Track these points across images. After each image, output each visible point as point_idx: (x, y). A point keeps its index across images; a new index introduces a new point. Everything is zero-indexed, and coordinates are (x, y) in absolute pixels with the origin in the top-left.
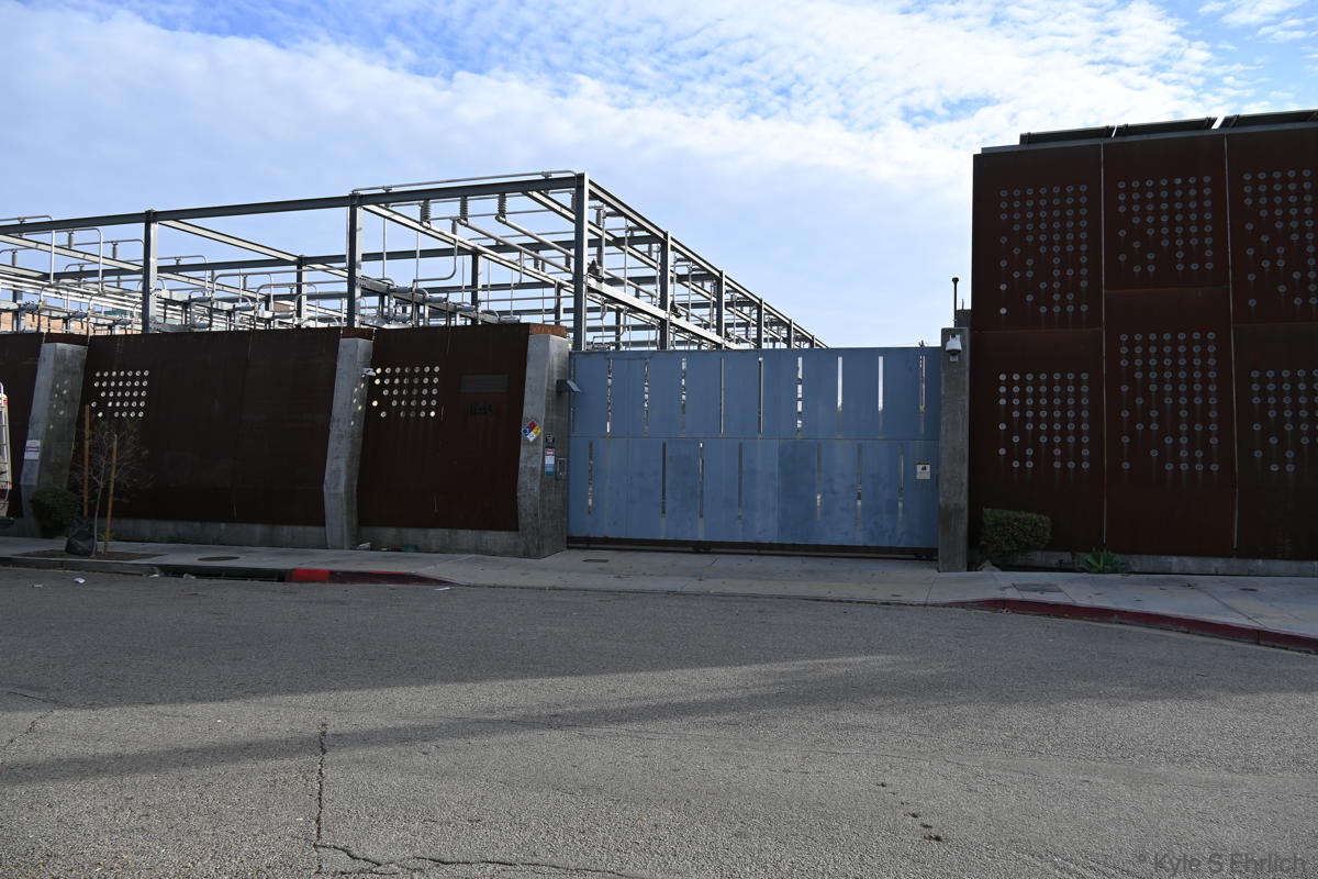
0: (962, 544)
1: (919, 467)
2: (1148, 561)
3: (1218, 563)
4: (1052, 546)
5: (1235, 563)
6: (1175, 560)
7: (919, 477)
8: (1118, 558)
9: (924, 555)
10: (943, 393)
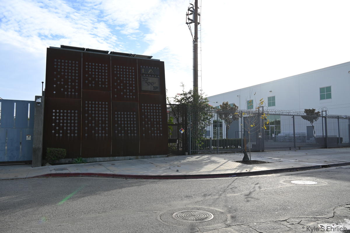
0: (40, 158)
1: (27, 136)
2: (91, 159)
3: (107, 158)
4: (66, 157)
5: (111, 158)
6: (98, 158)
7: (27, 139)
8: (83, 159)
9: (28, 163)
10: (35, 114)
